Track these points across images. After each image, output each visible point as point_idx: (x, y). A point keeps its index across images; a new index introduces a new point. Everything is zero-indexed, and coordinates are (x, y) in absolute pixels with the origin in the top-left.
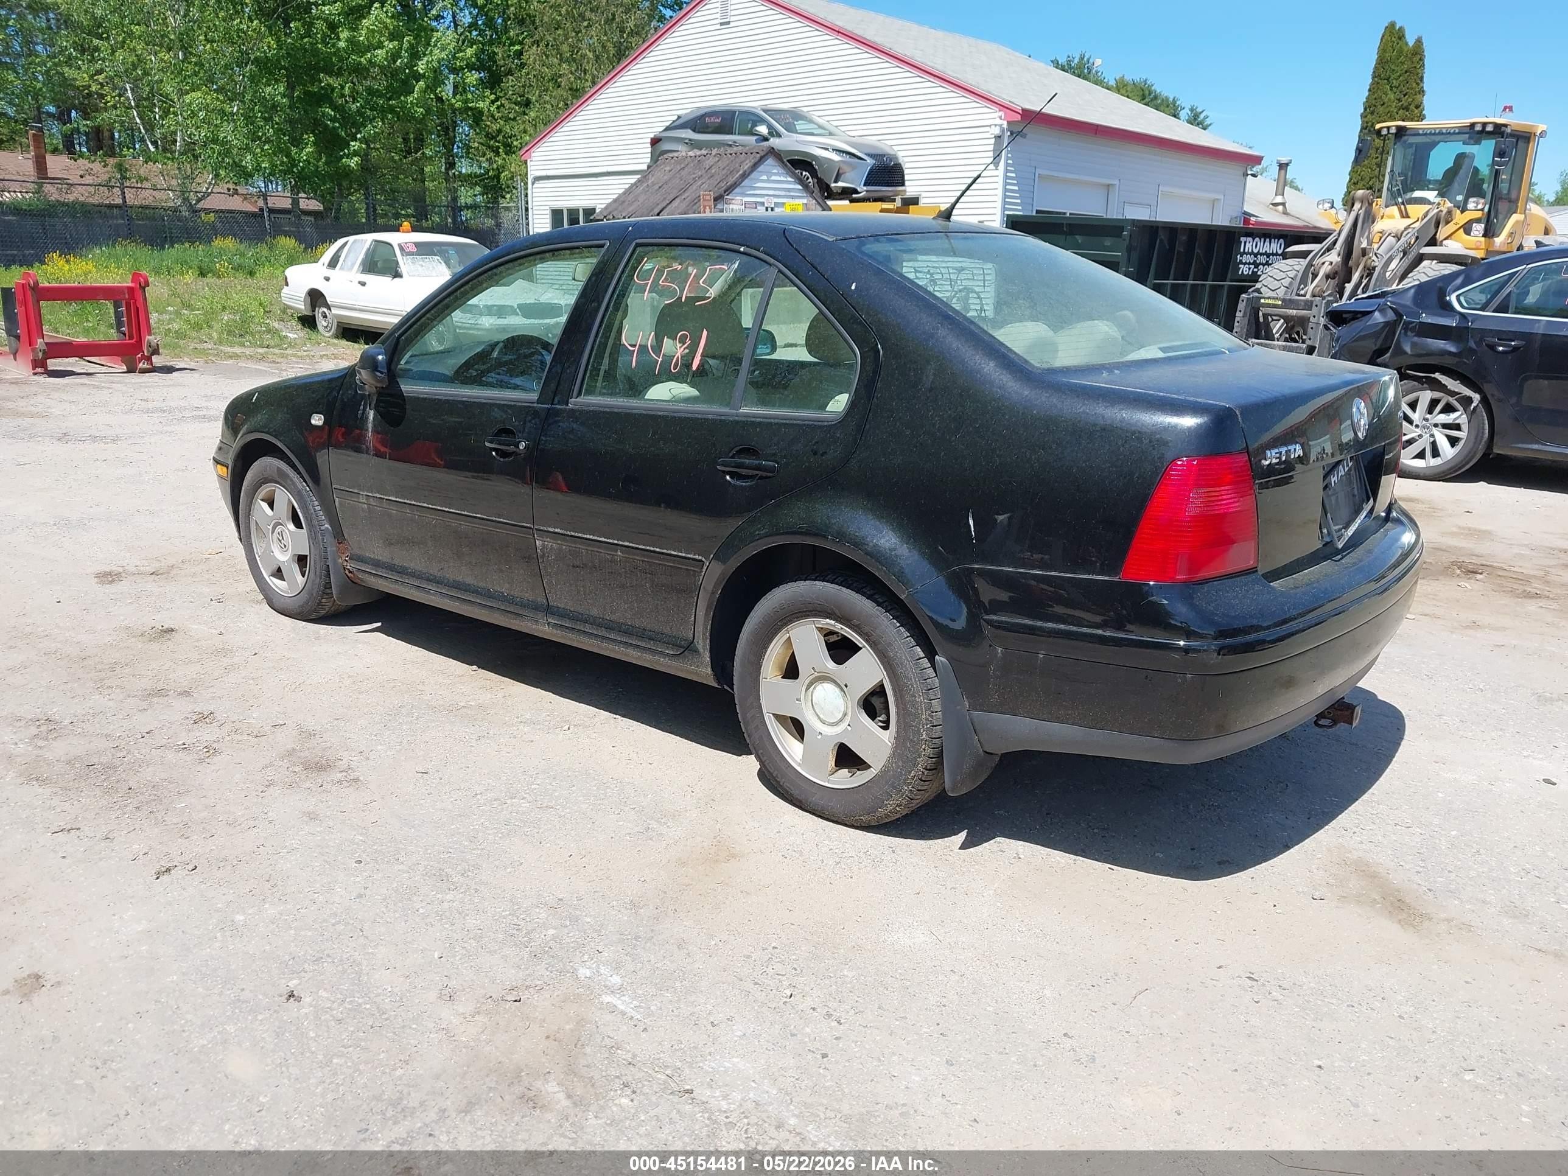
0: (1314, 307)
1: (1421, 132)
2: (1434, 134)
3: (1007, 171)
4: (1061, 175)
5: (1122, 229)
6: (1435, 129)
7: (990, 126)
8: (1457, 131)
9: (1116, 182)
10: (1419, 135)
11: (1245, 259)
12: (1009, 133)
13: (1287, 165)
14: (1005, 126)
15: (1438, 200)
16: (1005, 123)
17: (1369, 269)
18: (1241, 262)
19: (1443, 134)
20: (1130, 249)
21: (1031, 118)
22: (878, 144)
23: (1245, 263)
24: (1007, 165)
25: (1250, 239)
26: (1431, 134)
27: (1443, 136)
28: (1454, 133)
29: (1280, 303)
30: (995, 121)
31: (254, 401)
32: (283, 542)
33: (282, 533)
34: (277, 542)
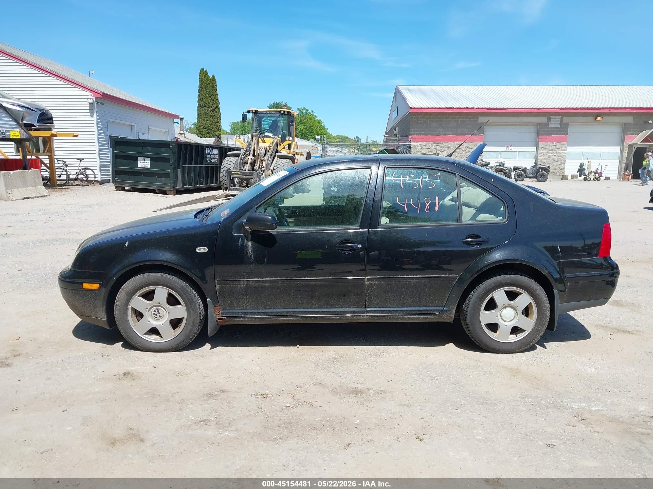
0: (254, 175)
1: (263, 113)
2: (268, 114)
3: (97, 119)
4: (123, 122)
5: (169, 145)
6: (268, 112)
7: (88, 99)
8: (275, 113)
9: (135, 124)
10: (263, 114)
11: (208, 156)
12: (96, 103)
13: (183, 119)
14: (94, 99)
15: (274, 137)
16: (94, 98)
17: (261, 161)
18: (207, 158)
19: (271, 114)
20: (174, 153)
21: (105, 96)
22: (41, 106)
23: (208, 158)
24: (97, 116)
25: (208, 149)
26: (266, 113)
27: (270, 115)
28: (274, 114)
29: (240, 173)
30: (90, 97)
31: (126, 246)
32: (158, 315)
33: (158, 310)
34: (152, 315)
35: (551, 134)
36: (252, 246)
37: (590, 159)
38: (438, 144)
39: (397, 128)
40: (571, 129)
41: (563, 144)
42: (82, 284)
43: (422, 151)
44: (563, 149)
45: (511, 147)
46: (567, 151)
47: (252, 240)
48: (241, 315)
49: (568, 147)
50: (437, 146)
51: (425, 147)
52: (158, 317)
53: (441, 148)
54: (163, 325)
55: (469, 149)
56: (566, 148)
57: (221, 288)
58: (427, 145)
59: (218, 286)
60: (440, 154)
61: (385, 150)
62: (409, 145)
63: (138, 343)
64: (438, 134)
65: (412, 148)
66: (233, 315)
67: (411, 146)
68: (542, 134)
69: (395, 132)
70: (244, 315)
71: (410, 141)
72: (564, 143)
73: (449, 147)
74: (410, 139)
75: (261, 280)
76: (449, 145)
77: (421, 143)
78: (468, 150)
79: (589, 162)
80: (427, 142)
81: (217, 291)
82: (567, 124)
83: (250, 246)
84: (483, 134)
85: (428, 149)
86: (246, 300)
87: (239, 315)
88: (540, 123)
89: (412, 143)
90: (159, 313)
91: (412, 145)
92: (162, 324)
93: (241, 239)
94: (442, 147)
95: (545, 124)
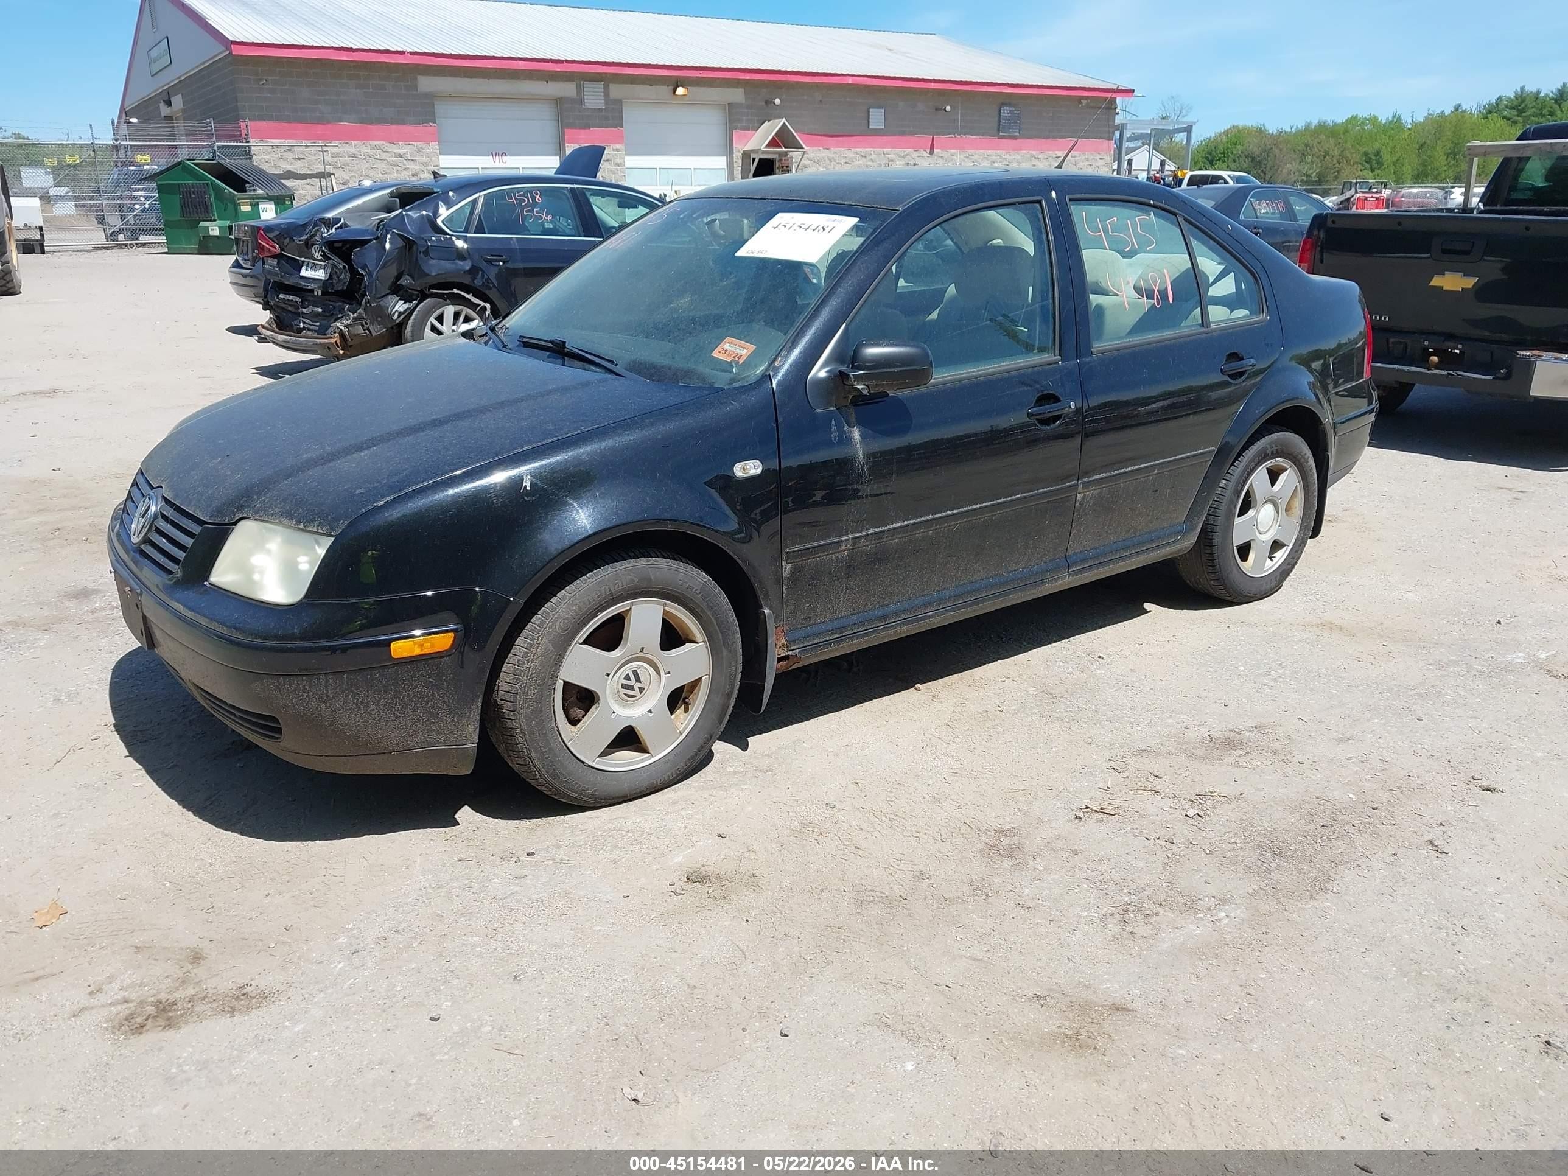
31: (528, 488)
32: (637, 686)
33: (635, 673)
34: (618, 692)
35: (587, 127)
36: (862, 438)
37: (676, 185)
38: (325, 148)
39: (177, 101)
40: (629, 113)
41: (617, 150)
42: (388, 643)
43: (284, 166)
44: (618, 161)
45: (505, 158)
46: (627, 166)
47: (860, 423)
48: (831, 638)
49: (627, 158)
50: (323, 151)
51: (289, 156)
52: (637, 692)
53: (335, 159)
54: (651, 715)
55: (405, 161)
56: (624, 158)
57: (793, 571)
58: (295, 148)
59: (789, 566)
60: (334, 175)
61: (188, 162)
62: (245, 147)
63: (588, 789)
64: (320, 121)
65: (254, 157)
66: (814, 642)
67: (249, 151)
68: (571, 126)
69: (165, 110)
70: (838, 636)
71: (243, 136)
72: (618, 146)
73: (354, 156)
74: (244, 132)
75: (884, 531)
76: (353, 150)
77: (276, 142)
78: (404, 165)
79: (676, 192)
80: (292, 142)
81: (785, 582)
82: (619, 102)
83: (858, 441)
84: (435, 122)
85: (299, 159)
86: (845, 593)
87: (828, 639)
88: (561, 99)
89: (253, 142)
90: (638, 680)
91: (252, 148)
92: (650, 711)
93: (833, 422)
94: (337, 155)
95: (572, 100)
